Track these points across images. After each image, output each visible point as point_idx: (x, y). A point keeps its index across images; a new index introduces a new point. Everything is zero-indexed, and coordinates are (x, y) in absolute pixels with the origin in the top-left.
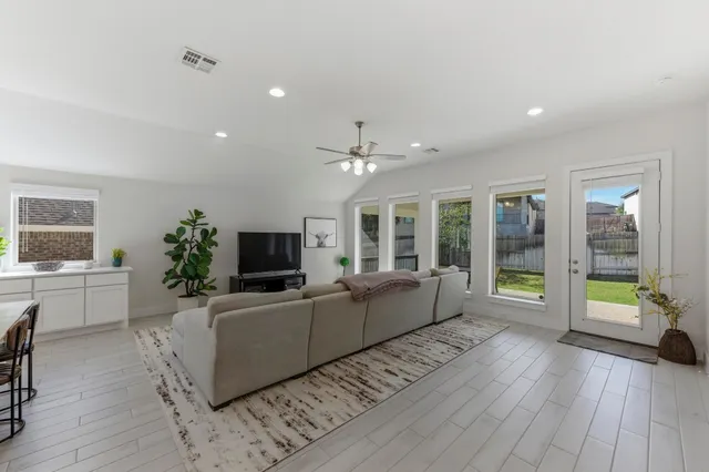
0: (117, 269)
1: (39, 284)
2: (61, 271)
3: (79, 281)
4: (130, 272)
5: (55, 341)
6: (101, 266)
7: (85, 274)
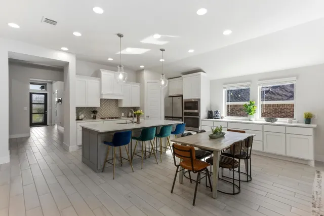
0: (307, 125)
1: (266, 128)
2: (276, 123)
3: (282, 129)
4: (314, 129)
5: (272, 158)
6: (298, 122)
7: (286, 126)
